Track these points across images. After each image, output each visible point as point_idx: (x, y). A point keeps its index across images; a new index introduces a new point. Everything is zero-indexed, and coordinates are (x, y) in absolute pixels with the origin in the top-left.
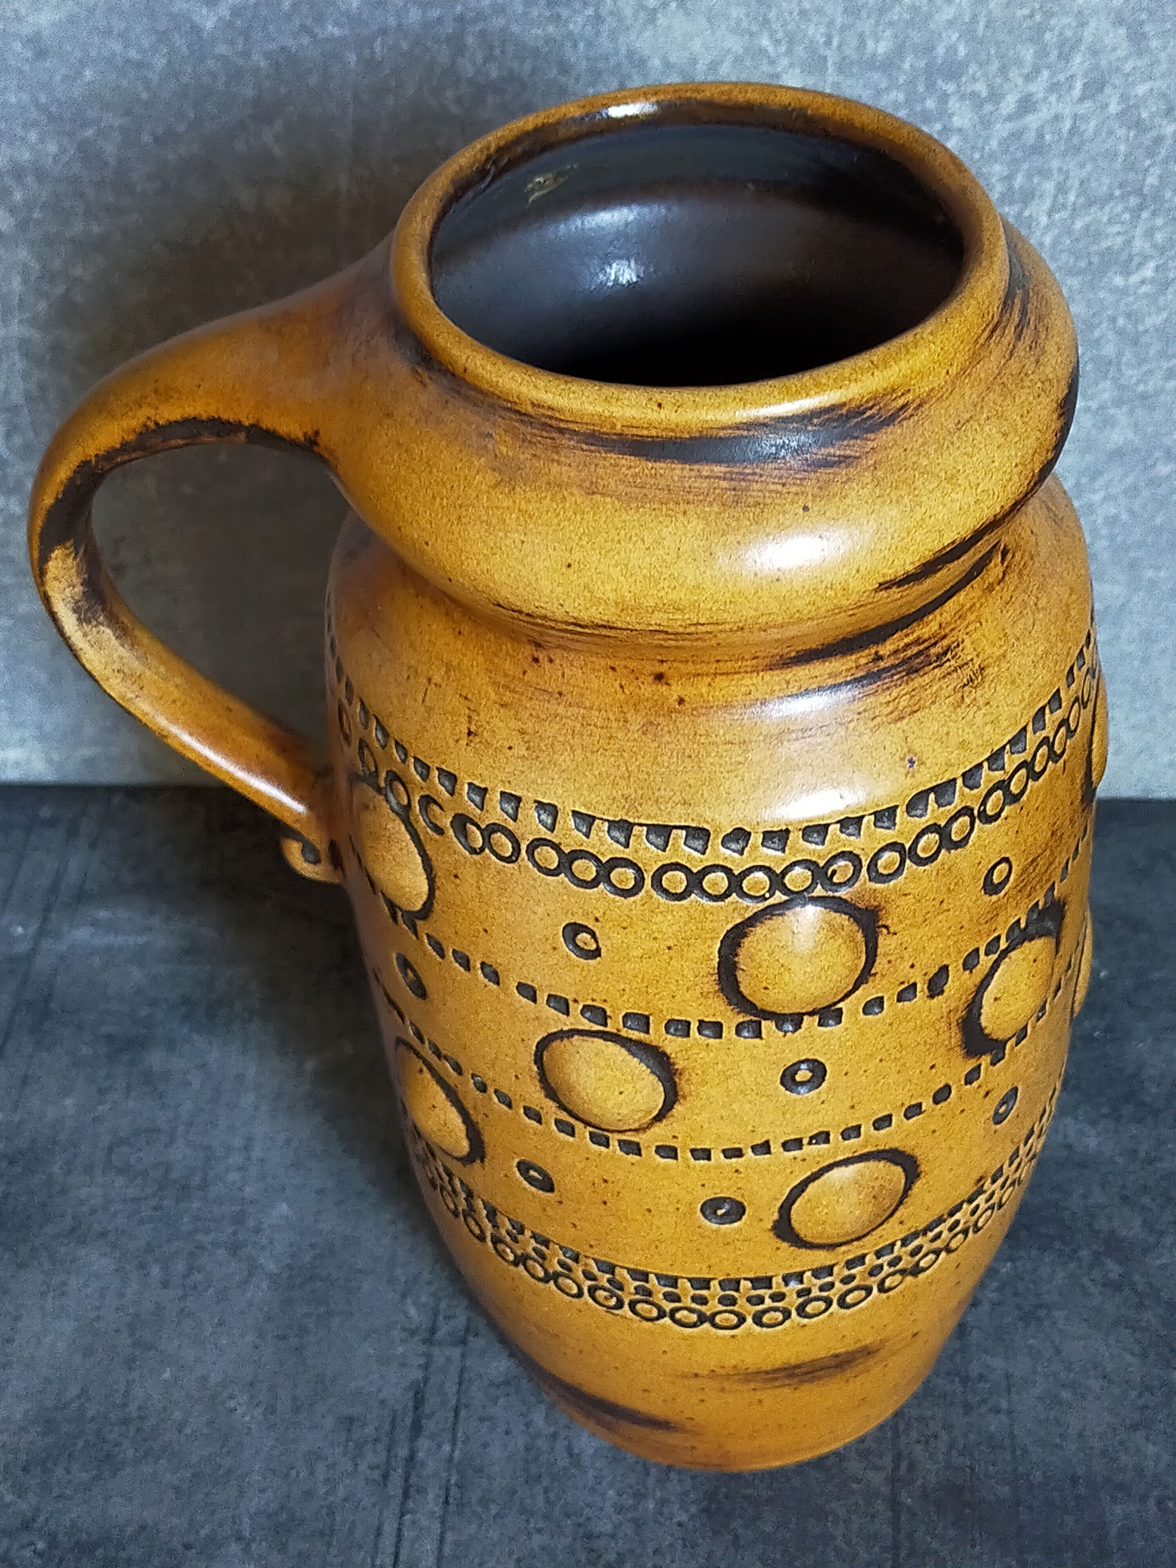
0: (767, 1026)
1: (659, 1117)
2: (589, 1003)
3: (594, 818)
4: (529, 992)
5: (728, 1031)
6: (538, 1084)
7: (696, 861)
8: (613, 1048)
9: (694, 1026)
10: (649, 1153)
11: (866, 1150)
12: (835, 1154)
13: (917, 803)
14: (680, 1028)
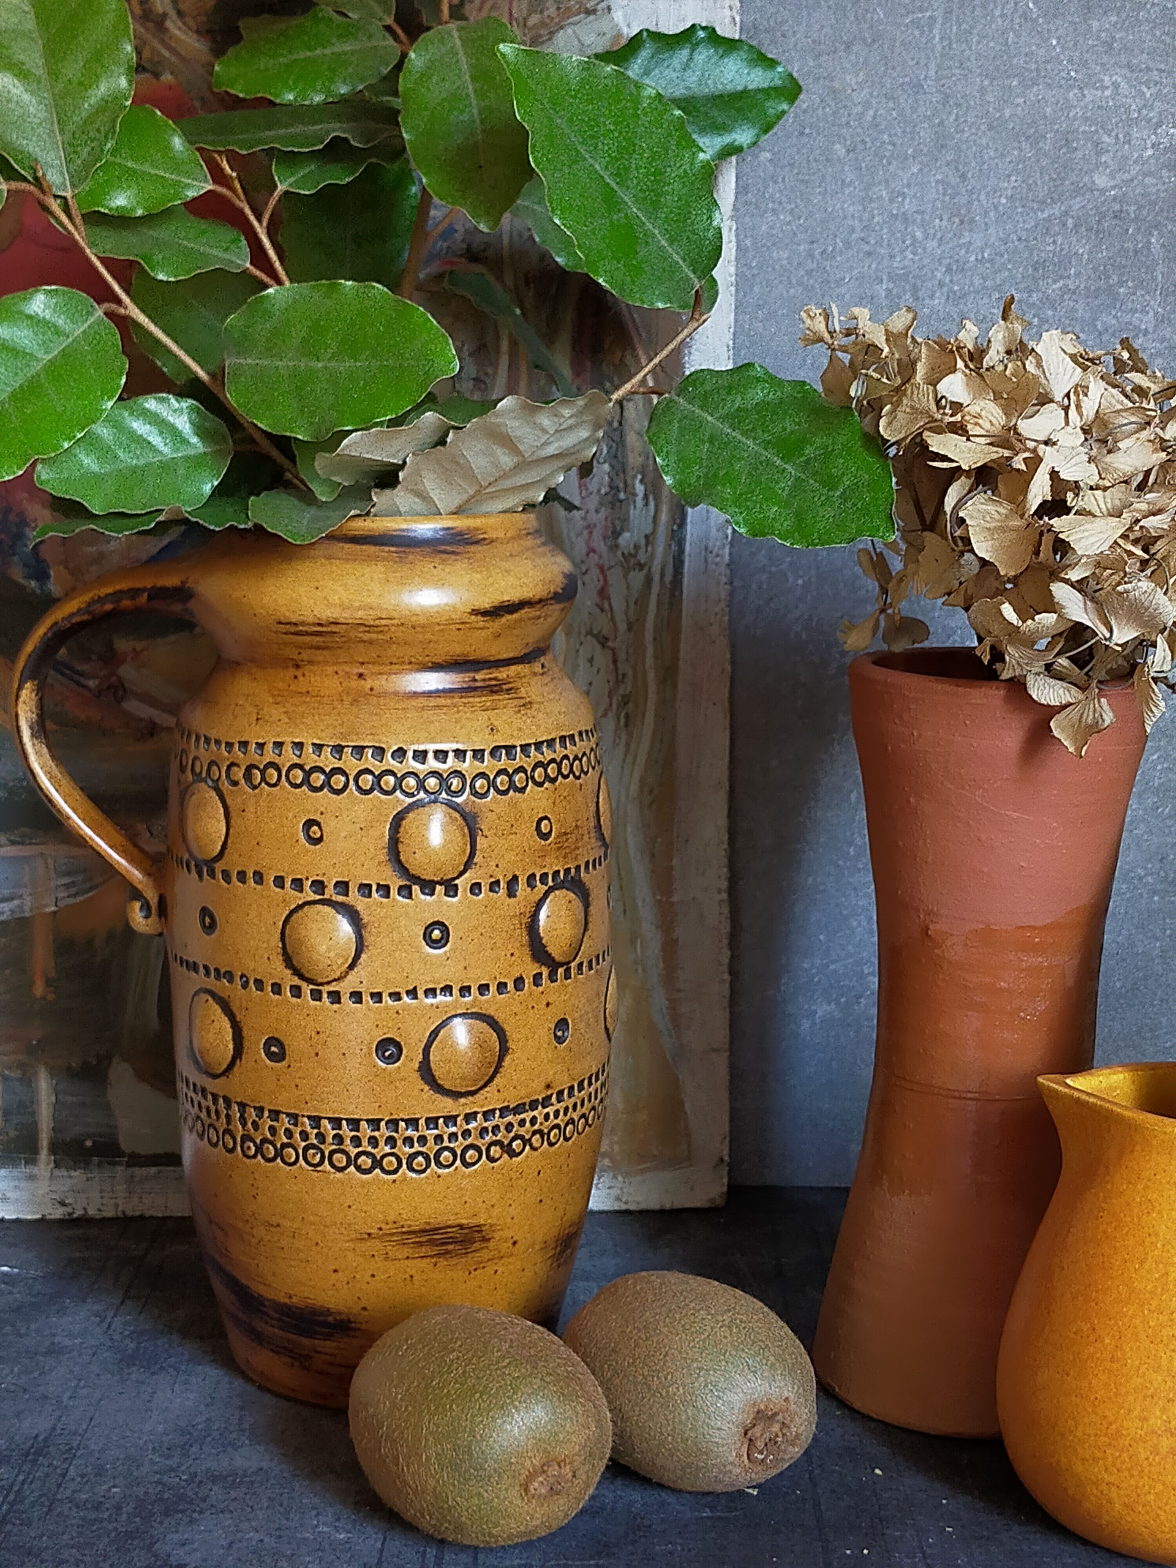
0: (416, 889)
1: (351, 967)
2: (315, 878)
3: (322, 746)
4: (279, 882)
5: (394, 892)
6: (281, 958)
7: (377, 767)
8: (327, 909)
9: (374, 888)
10: (345, 998)
11: (474, 1010)
12: (455, 1008)
13: (494, 751)
14: (366, 890)
